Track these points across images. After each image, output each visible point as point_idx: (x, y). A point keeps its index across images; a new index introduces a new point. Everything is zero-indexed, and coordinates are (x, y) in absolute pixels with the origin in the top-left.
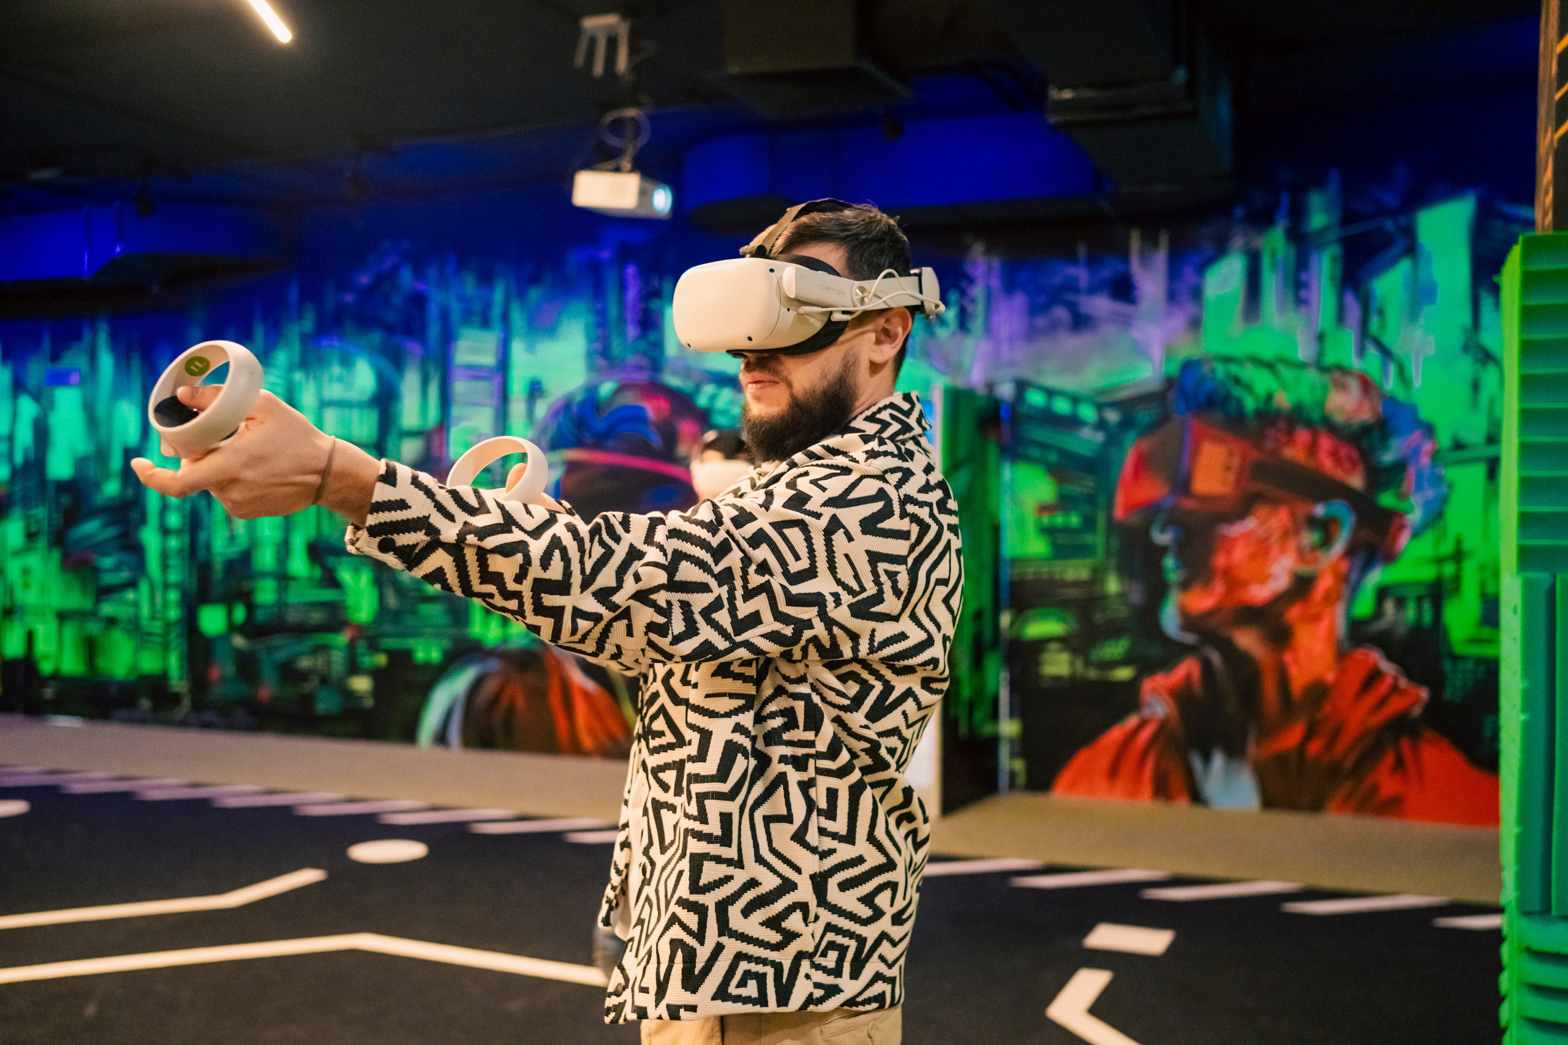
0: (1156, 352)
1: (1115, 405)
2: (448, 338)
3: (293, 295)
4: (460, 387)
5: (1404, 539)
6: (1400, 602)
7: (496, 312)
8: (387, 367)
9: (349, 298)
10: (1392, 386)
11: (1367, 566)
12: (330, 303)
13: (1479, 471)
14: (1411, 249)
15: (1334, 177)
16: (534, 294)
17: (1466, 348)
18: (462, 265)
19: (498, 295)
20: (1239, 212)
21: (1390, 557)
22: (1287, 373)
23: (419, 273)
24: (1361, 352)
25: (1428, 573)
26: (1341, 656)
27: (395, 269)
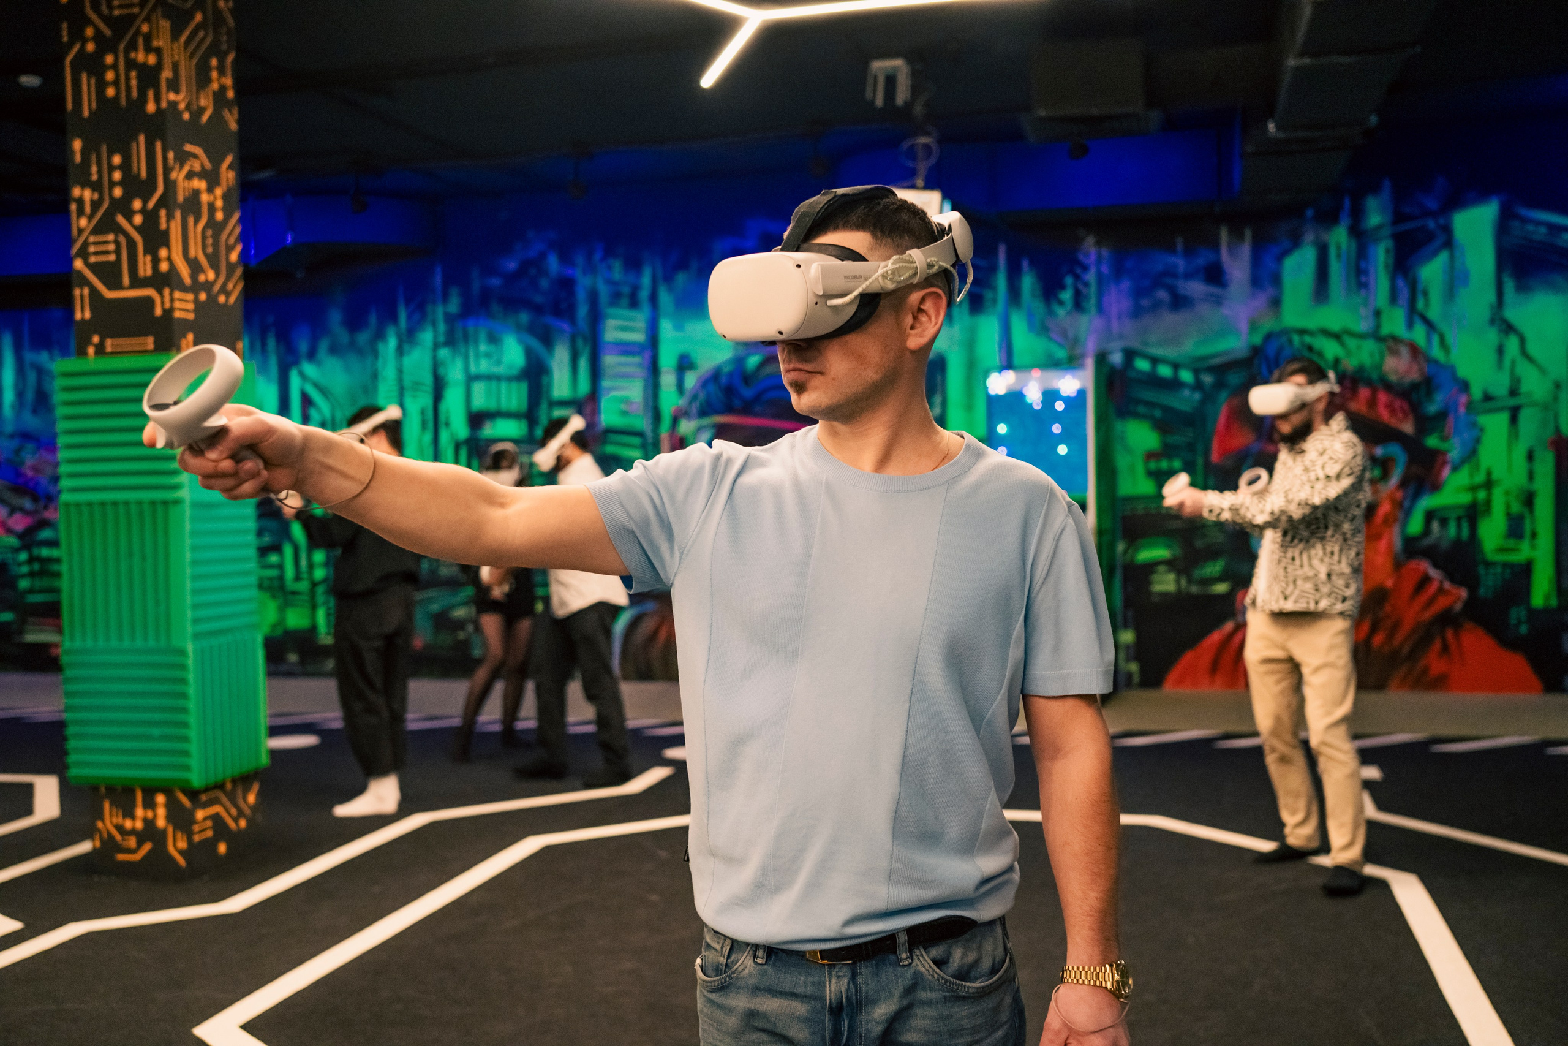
0: (1244, 326)
1: (1211, 369)
2: (596, 318)
3: (438, 279)
4: (609, 360)
5: (1446, 472)
6: (1444, 522)
7: (644, 294)
8: (535, 344)
9: (496, 282)
10: (1437, 353)
11: (1417, 495)
12: (476, 286)
13: (1503, 418)
14: (1449, 243)
15: (1387, 184)
17: (1492, 321)
18: (609, 253)
19: (646, 279)
20: (1310, 213)
21: (1436, 487)
22: (1352, 343)
23: (566, 259)
24: (1410, 325)
25: (1465, 498)
26: (1398, 565)
27: (543, 256)
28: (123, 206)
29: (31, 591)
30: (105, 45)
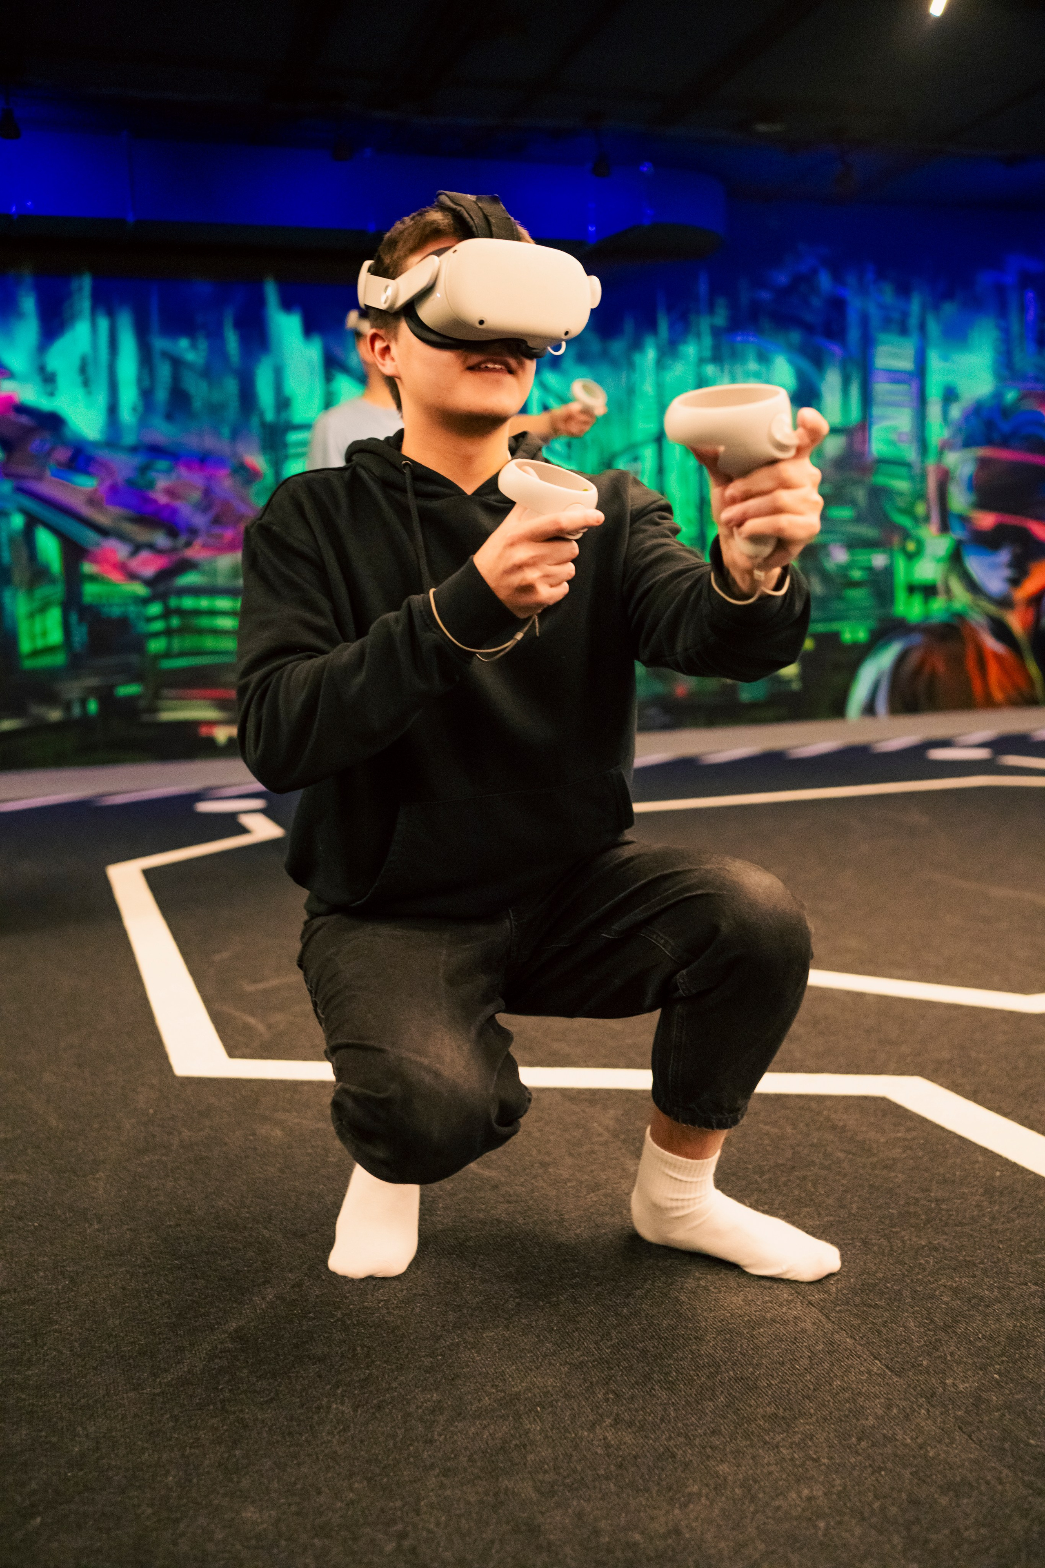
2: (867, 343)
3: (703, 287)
4: (881, 388)
8: (806, 365)
9: (765, 295)
12: (744, 298)
16: (949, 309)
18: (881, 276)
19: (915, 306)
23: (838, 278)
27: (814, 272)
29: (168, 654)
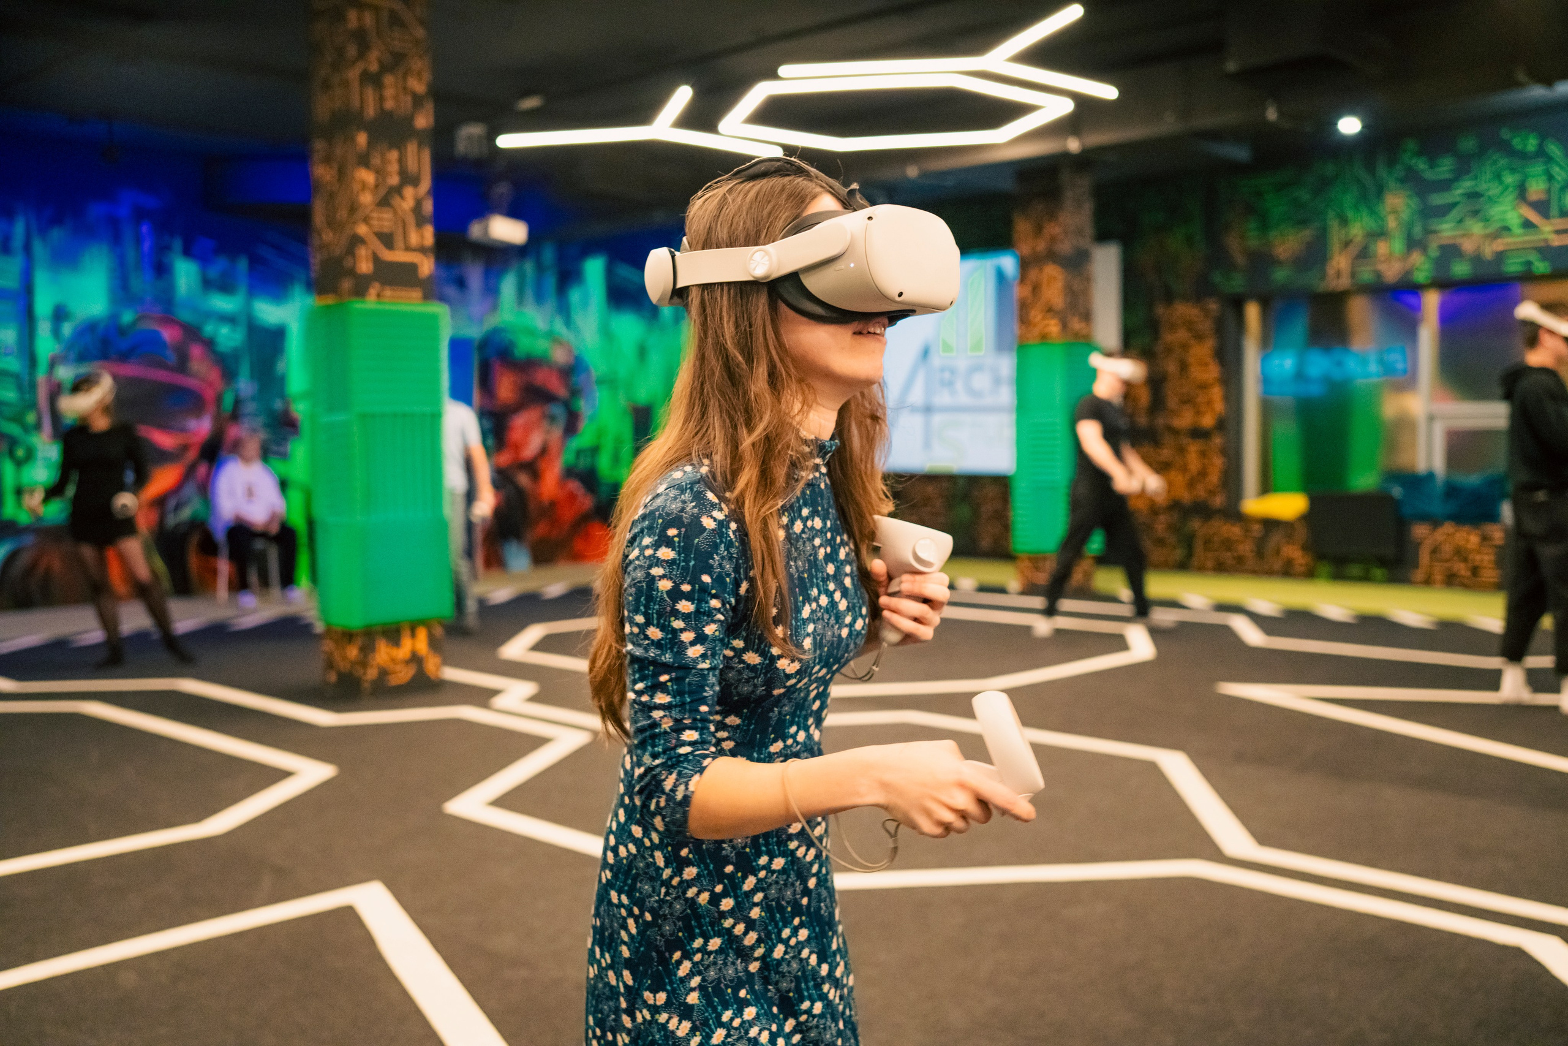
7: (17, 243)
11: (570, 438)
14: (582, 280)
17: (602, 330)
21: (578, 434)
25: (590, 442)
26: (562, 484)
28: (398, 190)
30: (385, 69)
